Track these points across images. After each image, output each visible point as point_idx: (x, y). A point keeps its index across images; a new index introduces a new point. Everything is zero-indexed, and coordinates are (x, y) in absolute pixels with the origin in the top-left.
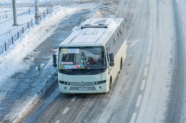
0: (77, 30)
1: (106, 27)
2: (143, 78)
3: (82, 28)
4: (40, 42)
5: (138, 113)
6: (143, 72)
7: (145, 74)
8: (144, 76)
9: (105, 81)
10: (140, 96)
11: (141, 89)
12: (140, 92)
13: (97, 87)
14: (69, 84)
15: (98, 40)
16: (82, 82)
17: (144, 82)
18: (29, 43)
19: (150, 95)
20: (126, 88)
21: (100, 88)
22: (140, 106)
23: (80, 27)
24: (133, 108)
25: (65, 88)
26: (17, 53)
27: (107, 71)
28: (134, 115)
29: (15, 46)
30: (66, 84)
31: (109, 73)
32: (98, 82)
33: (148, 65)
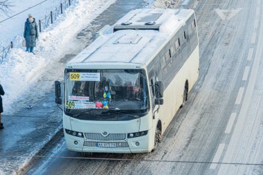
0: (107, 33)
1: (158, 29)
2: (247, 63)
3: (115, 30)
4: (101, 11)
5: (238, 113)
6: (246, 54)
7: (249, 58)
8: (248, 61)
9: (146, 133)
10: (242, 89)
11: (243, 79)
12: (241, 83)
13: (131, 142)
14: (82, 136)
15: (136, 56)
16: (105, 133)
17: (247, 68)
18: (84, 12)
19: (256, 87)
20: (222, 78)
21: (137, 143)
22: (242, 103)
23: (113, 27)
24: (231, 107)
25: (76, 142)
26: (68, 27)
27: (150, 113)
28: (233, 115)
29: (65, 16)
30: (77, 135)
31: (154, 118)
32: (134, 134)
33: (253, 45)
